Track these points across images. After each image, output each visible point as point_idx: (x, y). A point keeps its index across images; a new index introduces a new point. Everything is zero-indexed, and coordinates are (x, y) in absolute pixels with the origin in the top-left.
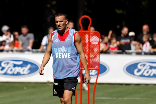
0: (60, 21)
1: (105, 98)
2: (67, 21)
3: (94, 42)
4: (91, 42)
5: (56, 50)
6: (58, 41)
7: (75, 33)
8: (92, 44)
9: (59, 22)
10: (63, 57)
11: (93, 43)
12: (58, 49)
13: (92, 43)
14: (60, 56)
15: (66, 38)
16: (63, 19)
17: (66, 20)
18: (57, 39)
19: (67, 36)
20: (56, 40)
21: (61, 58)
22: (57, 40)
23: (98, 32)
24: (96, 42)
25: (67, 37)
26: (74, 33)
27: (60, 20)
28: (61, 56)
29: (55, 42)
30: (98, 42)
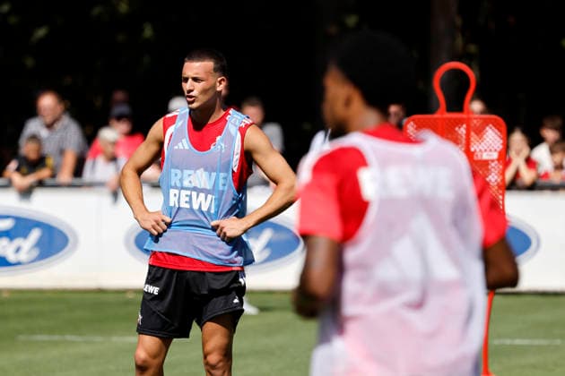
0: (195, 79)
1: (526, 342)
2: (223, 80)
3: (486, 150)
4: (475, 151)
5: (176, 175)
6: (187, 147)
7: (247, 126)
8: (479, 158)
9: (190, 80)
10: (196, 207)
11: (481, 156)
12: (182, 172)
13: (479, 154)
14: (184, 199)
15: (214, 140)
16: (207, 73)
17: (219, 79)
18: (184, 141)
19: (220, 134)
20: (180, 145)
21: (188, 206)
22: (185, 144)
23: (499, 118)
24: (491, 150)
25: (218, 138)
26: (243, 125)
27: (195, 76)
28: (190, 202)
29: (176, 147)
30: (498, 150)
